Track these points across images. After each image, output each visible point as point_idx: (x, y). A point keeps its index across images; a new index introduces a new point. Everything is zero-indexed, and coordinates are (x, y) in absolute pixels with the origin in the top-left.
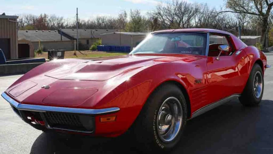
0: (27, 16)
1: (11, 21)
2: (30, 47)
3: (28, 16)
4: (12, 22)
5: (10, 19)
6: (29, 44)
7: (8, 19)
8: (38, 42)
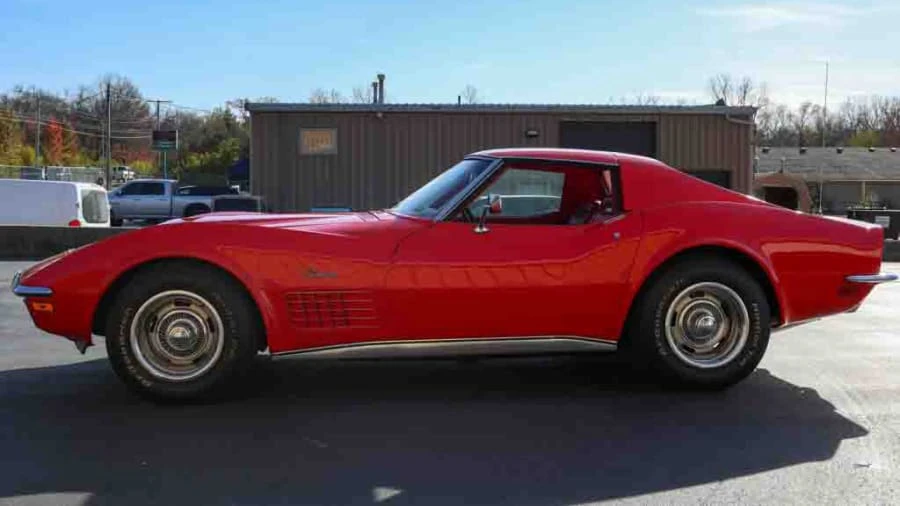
0: (883, 101)
1: (733, 120)
2: (800, 196)
3: (887, 104)
4: (739, 125)
5: (732, 116)
6: (798, 189)
7: (727, 117)
8: (861, 183)
